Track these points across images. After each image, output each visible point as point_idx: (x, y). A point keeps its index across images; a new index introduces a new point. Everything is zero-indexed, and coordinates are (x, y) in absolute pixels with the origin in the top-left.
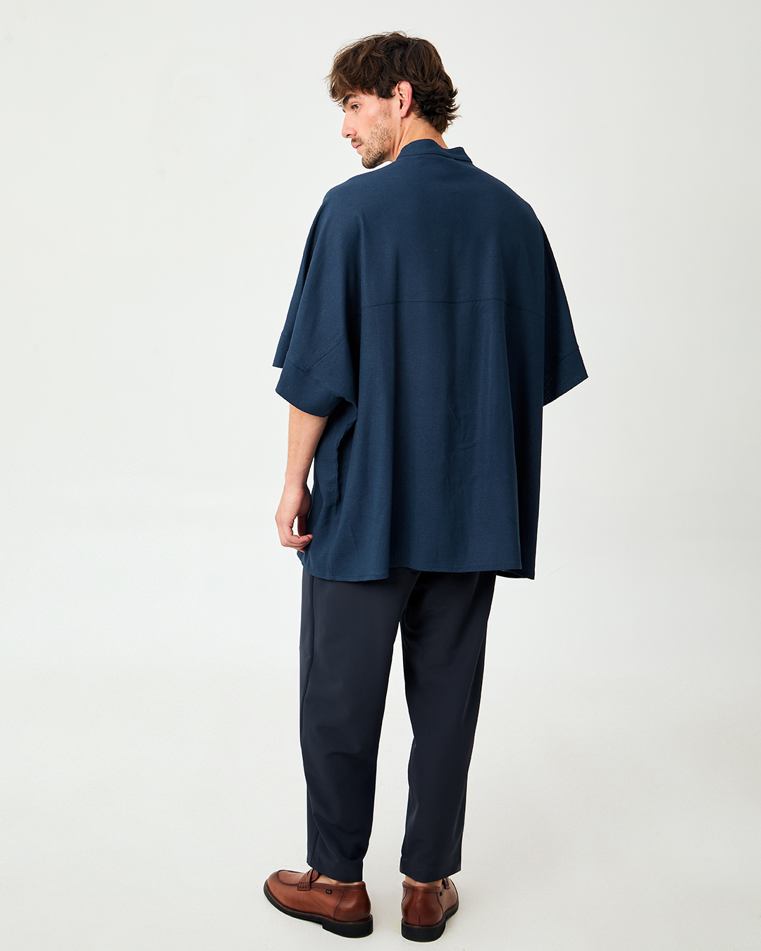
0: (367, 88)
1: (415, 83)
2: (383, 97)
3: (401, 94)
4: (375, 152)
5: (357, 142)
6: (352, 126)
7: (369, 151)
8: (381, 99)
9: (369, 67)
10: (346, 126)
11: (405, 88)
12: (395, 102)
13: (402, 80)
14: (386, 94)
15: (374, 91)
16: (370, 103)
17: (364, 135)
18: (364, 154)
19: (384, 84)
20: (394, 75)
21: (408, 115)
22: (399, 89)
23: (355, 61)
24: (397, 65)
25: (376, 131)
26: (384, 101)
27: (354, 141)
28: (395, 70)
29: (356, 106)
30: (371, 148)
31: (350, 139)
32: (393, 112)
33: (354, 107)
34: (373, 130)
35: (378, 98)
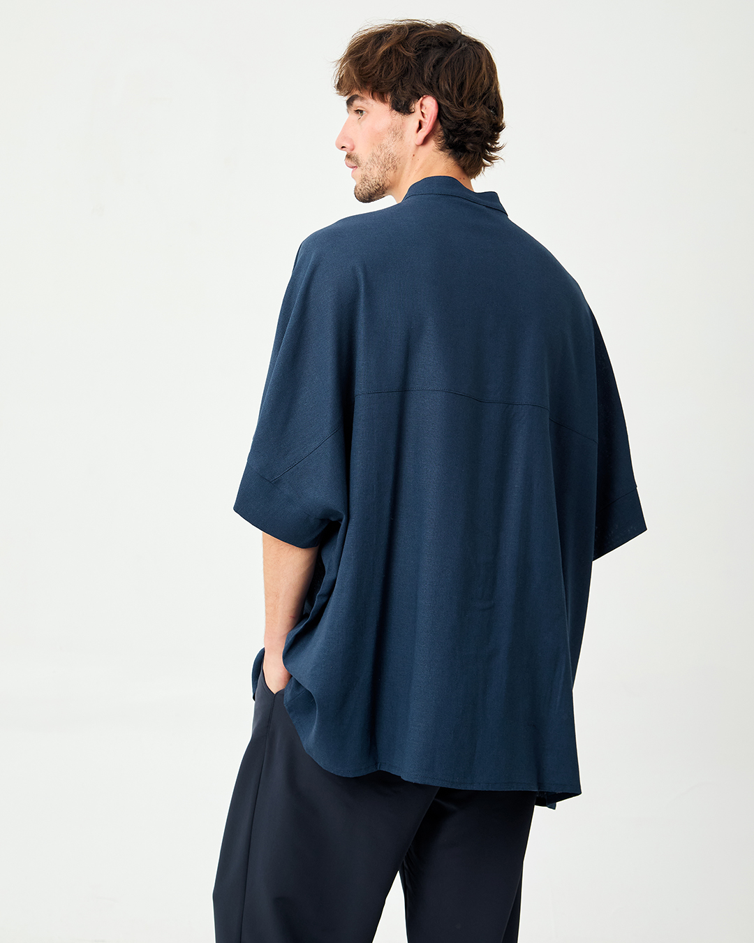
0: (379, 92)
2: (398, 110)
3: (422, 113)
4: (373, 182)
5: (352, 160)
6: (351, 136)
7: (364, 179)
8: (394, 112)
9: (390, 65)
10: (343, 135)
11: (429, 106)
12: (412, 121)
13: (427, 95)
14: (403, 107)
15: (389, 98)
16: (379, 112)
17: (362, 152)
18: (358, 181)
19: (403, 94)
20: (420, 84)
21: (424, 143)
22: (421, 105)
23: (374, 52)
24: (427, 71)
25: (379, 153)
26: (398, 116)
27: (348, 157)
28: (423, 79)
29: (361, 111)
30: (369, 174)
31: (344, 153)
32: (406, 135)
33: (359, 112)
34: (375, 151)
35: (391, 110)
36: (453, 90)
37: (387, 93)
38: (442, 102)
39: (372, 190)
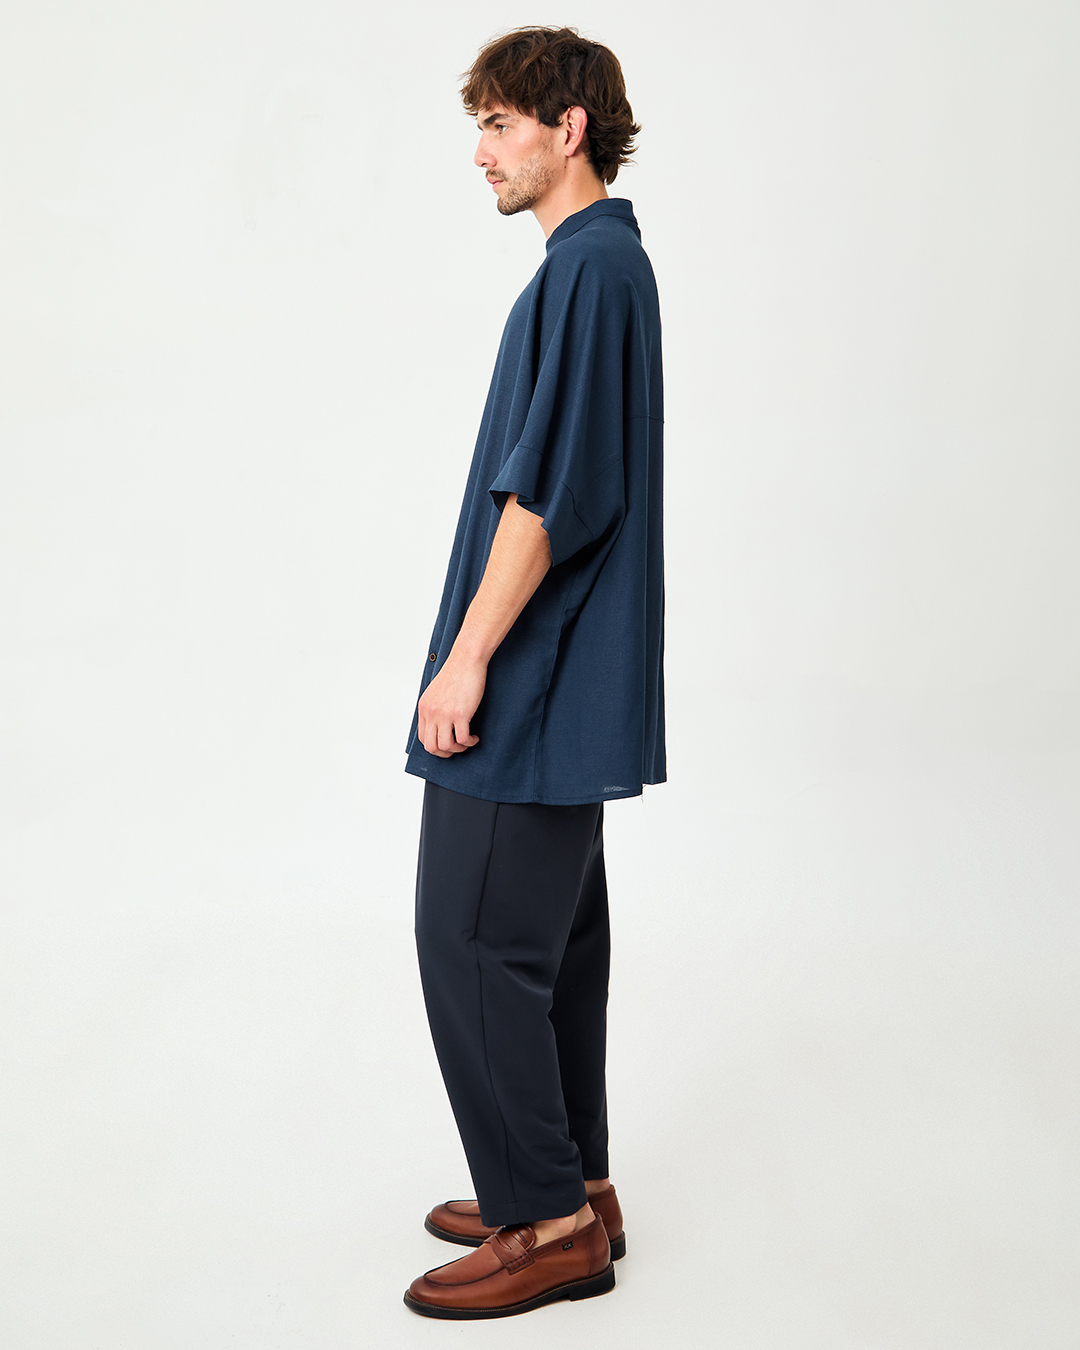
0: (524, 104)
1: (593, 111)
2: (547, 124)
3: (570, 124)
4: (522, 195)
5: (495, 175)
6: (491, 152)
7: (513, 192)
8: (542, 125)
9: (535, 78)
10: (482, 151)
11: (578, 117)
12: (561, 134)
13: (575, 105)
14: (550, 120)
15: (535, 111)
16: (525, 128)
17: (510, 168)
18: (503, 195)
19: (549, 105)
20: (567, 96)
21: (575, 154)
22: (569, 116)
23: (516, 63)
24: (575, 81)
25: (529, 167)
26: (547, 130)
27: (491, 173)
28: (570, 89)
29: (502, 127)
30: (517, 188)
31: (484, 170)
32: (555, 146)
33: (500, 127)
34: (524, 166)
35: (539, 124)
36: (598, 95)
37: (532, 107)
38: (589, 110)
39: (521, 203)
